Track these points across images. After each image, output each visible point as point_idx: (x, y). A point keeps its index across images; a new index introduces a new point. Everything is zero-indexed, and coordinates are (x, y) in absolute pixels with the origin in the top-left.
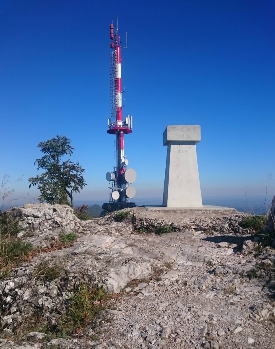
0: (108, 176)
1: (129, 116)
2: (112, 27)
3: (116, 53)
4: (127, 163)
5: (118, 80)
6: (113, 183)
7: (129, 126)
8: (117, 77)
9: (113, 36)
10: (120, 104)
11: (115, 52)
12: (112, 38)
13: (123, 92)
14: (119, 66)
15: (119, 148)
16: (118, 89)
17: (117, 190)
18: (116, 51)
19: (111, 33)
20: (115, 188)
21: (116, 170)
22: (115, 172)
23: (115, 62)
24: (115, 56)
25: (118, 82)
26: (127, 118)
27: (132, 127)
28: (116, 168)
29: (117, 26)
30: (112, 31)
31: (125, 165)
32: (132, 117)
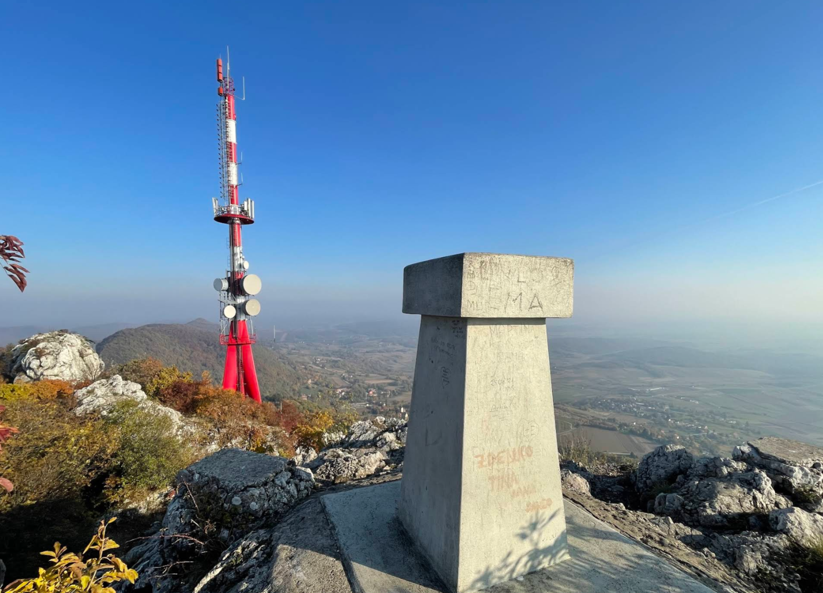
0: (217, 284)
1: (249, 200)
2: (221, 63)
3: (227, 104)
4: (246, 265)
5: (231, 145)
6: (226, 295)
7: (250, 215)
8: (229, 140)
9: (221, 78)
10: (234, 181)
11: (225, 102)
12: (219, 80)
13: (239, 164)
14: (232, 124)
15: (233, 243)
16: (231, 158)
17: (232, 305)
18: (227, 101)
19: (219, 73)
20: (229, 301)
21: (229, 276)
22: (229, 279)
23: (226, 118)
24: (226, 108)
25: (231, 148)
26: (246, 203)
27: (253, 217)
28: (229, 273)
29: (228, 64)
30: (221, 70)
31: (244, 268)
32: (253, 202)
